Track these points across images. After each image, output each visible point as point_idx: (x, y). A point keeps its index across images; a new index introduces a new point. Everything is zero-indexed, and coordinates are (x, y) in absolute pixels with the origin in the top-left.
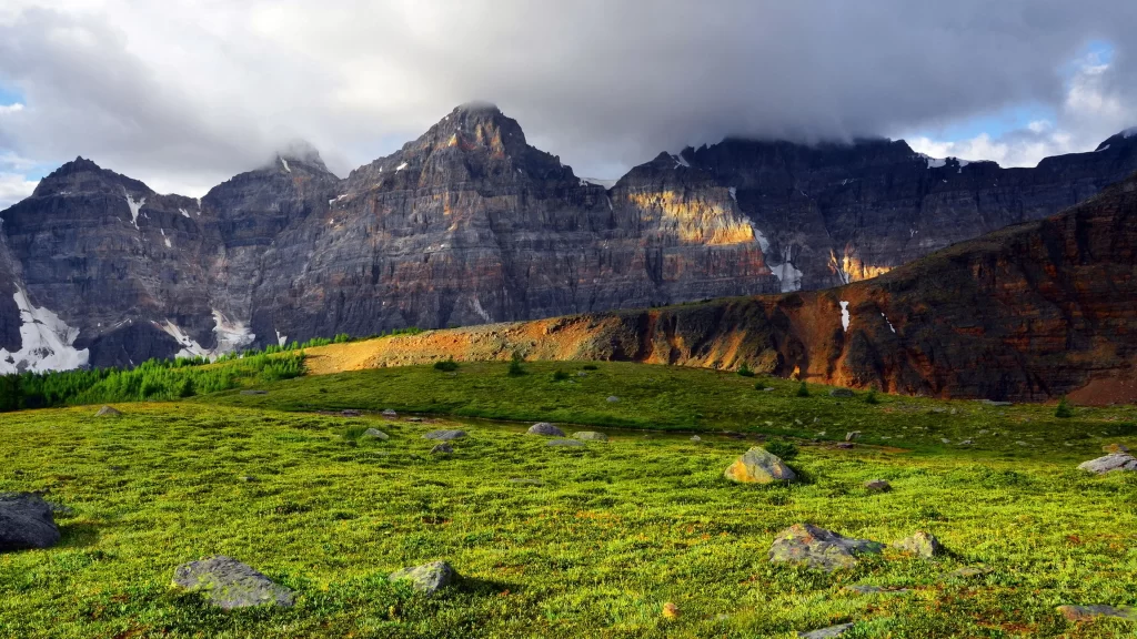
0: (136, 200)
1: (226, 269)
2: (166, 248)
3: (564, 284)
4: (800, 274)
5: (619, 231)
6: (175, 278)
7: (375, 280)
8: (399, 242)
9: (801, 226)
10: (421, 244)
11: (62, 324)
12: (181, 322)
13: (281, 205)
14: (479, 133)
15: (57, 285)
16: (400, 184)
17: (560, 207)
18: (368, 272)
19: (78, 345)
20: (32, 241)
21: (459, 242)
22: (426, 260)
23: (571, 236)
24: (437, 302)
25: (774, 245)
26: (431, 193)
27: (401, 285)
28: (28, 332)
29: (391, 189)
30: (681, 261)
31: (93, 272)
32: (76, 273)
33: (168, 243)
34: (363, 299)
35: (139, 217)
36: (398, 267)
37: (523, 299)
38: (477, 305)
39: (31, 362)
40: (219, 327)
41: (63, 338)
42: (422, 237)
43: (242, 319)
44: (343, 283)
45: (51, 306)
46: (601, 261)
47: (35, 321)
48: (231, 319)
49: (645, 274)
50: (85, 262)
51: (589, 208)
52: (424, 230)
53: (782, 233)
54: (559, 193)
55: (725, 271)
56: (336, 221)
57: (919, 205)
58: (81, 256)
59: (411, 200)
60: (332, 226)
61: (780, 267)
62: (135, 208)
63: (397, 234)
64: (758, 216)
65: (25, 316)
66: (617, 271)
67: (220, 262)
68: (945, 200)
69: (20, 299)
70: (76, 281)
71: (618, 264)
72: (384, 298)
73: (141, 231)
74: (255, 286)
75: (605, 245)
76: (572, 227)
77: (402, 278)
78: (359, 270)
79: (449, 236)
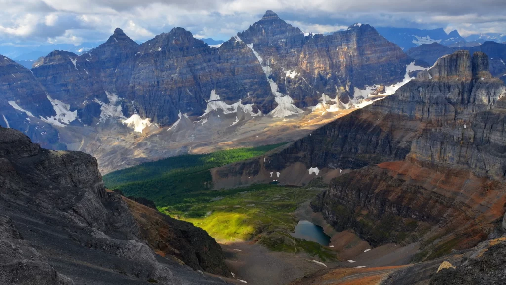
0: (74, 60)
1: (105, 77)
2: (88, 75)
3: (209, 79)
4: (272, 69)
5: (222, 61)
6: (92, 84)
7: (158, 85)
8: (164, 73)
9: (271, 54)
10: (170, 74)
11: (64, 104)
12: (98, 97)
13: (118, 54)
14: (181, 38)
15: (59, 92)
16: (161, 55)
17: (205, 55)
18: (156, 83)
19: (72, 110)
20: (47, 79)
21: (181, 74)
22: (172, 79)
23: (209, 64)
24: (177, 91)
25: (265, 61)
26: (170, 58)
27: (166, 87)
28: (56, 108)
29: (158, 57)
30: (240, 70)
31: (70, 87)
32: (64, 88)
33: (87, 73)
34: (156, 91)
35: (76, 66)
36: (165, 81)
37: (199, 86)
38: (188, 90)
39: (62, 119)
40: (108, 96)
41: (66, 108)
42: (170, 71)
43: (113, 92)
44: (149, 86)
45: (59, 99)
46: (218, 71)
47: (56, 105)
48: (111, 93)
49: (230, 74)
50: (66, 84)
51: (213, 55)
52: (170, 69)
53: (266, 57)
54: (204, 51)
55: (251, 72)
56: (140, 62)
57: (302, 47)
58: (65, 83)
59: (164, 60)
60: (139, 64)
61: (266, 67)
62: (74, 62)
63: (162, 71)
64: (260, 52)
65: (53, 104)
66: (223, 73)
67: (103, 75)
68: (308, 47)
69: (49, 98)
70: (64, 90)
71: (223, 71)
72: (162, 91)
73: (79, 71)
74: (115, 82)
75: (219, 65)
76: (209, 61)
77: (166, 84)
78: (153, 82)
79: (178, 72)
